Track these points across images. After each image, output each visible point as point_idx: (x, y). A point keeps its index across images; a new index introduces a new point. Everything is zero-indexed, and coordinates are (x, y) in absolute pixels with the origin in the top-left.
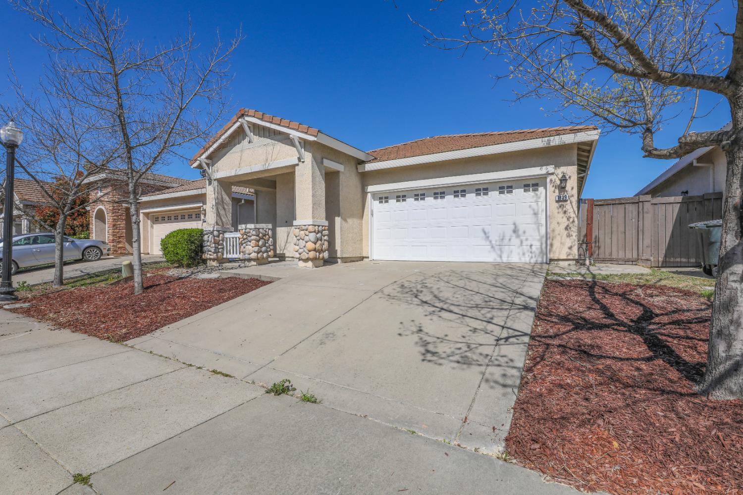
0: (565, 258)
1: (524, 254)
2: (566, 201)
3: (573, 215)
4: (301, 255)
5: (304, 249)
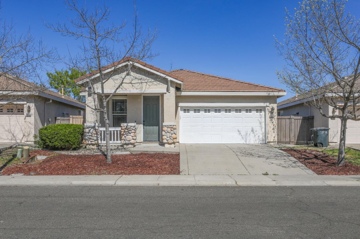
0: (273, 141)
1: (256, 141)
2: (273, 118)
3: (275, 124)
4: (168, 141)
5: (171, 137)
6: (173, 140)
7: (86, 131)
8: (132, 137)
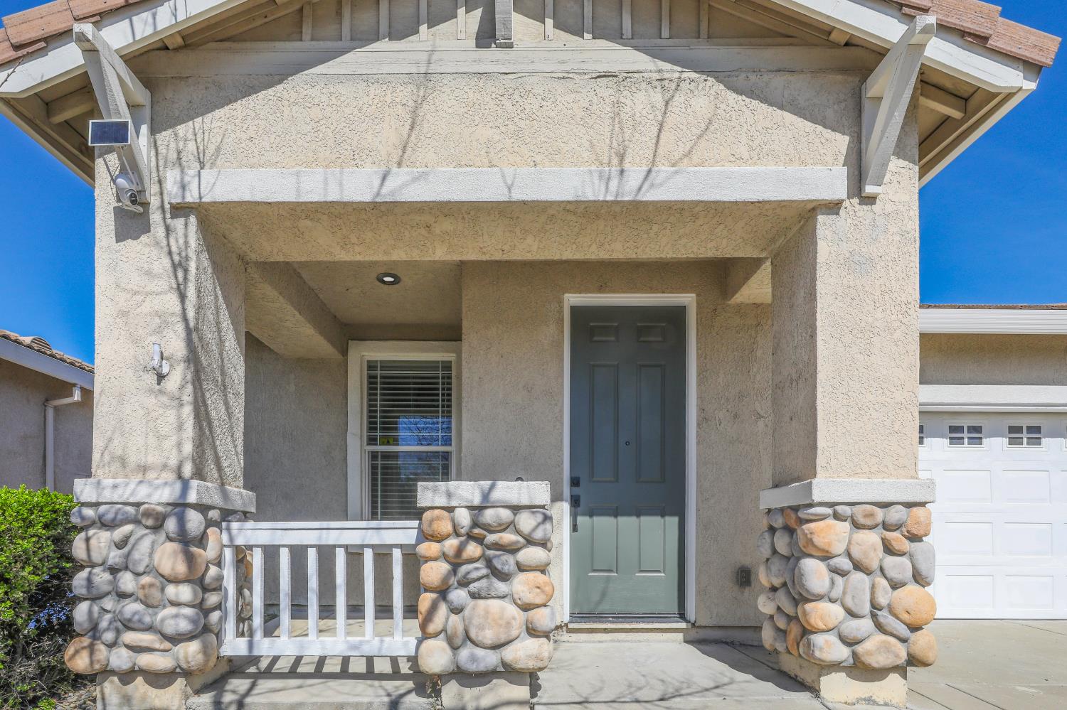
4: (859, 649)
5: (884, 617)
6: (904, 641)
7: (96, 557)
8: (526, 608)
